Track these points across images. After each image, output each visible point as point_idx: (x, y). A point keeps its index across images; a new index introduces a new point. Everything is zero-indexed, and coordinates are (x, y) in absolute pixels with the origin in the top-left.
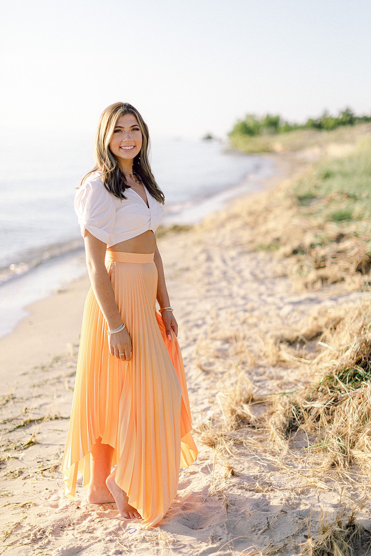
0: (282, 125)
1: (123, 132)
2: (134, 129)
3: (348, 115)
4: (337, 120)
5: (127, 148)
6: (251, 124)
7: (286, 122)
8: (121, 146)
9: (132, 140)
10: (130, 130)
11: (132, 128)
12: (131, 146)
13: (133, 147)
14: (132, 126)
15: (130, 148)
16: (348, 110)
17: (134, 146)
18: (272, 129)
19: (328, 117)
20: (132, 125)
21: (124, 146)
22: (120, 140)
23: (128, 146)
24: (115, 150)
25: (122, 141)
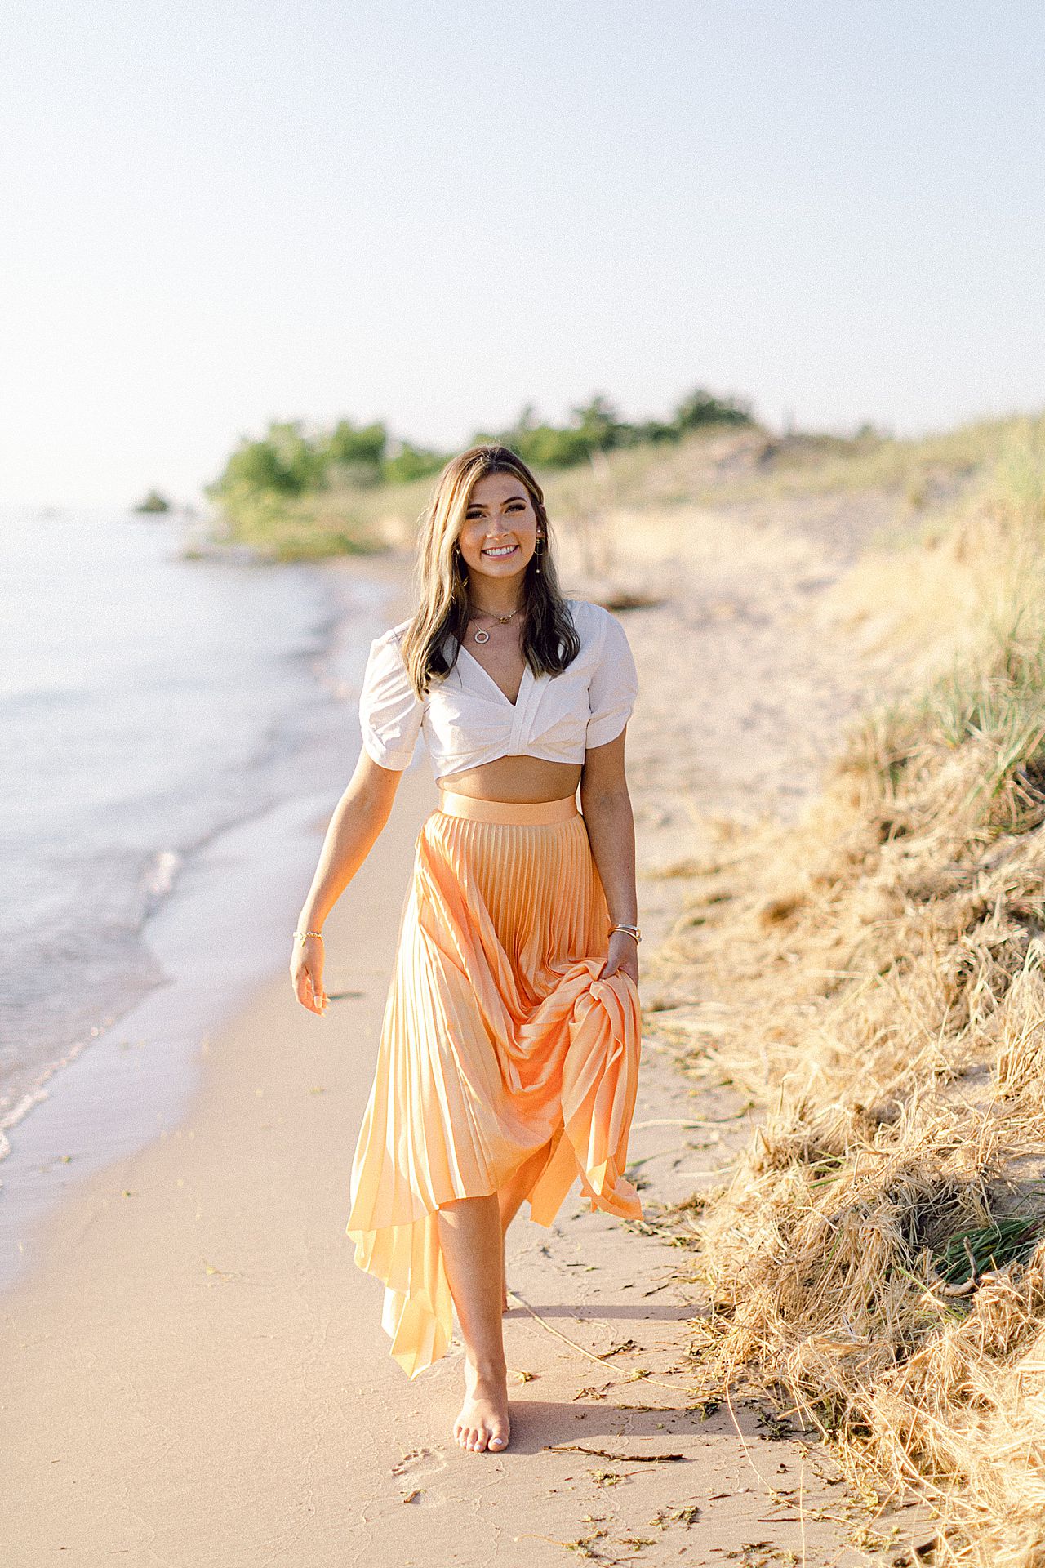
0: (392, 453)
1: (487, 515)
2: (514, 506)
3: (604, 418)
4: (563, 434)
5: (498, 552)
6: (287, 455)
7: (405, 444)
8: (484, 549)
9: (508, 533)
10: (502, 511)
11: (508, 505)
12: (506, 547)
13: (512, 549)
14: (506, 502)
15: (504, 551)
16: (598, 401)
17: (516, 547)
18: (364, 469)
19: (536, 427)
20: (506, 500)
21: (492, 549)
22: (481, 534)
23: (501, 548)
24: (471, 559)
25: (486, 536)
